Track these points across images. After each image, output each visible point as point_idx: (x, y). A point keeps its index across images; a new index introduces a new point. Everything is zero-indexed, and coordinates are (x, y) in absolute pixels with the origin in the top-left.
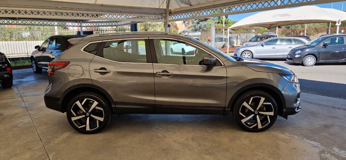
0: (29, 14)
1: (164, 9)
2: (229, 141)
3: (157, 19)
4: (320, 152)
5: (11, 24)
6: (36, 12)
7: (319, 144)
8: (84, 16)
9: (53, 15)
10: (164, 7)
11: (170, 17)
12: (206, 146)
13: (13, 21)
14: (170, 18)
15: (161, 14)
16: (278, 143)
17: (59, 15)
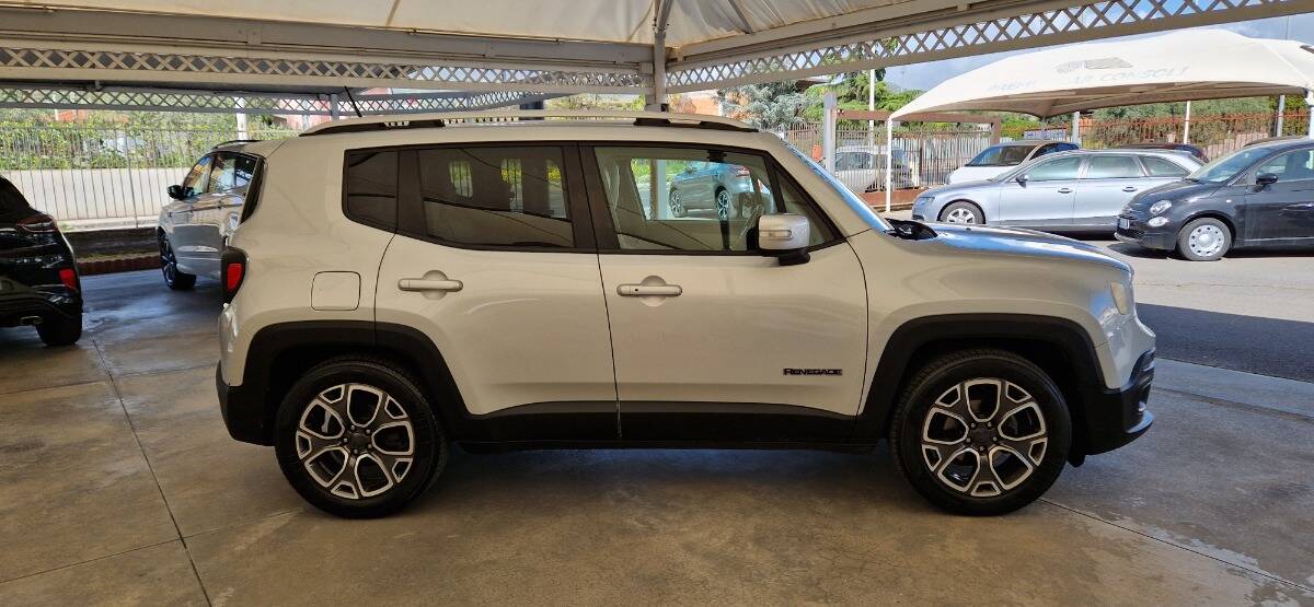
0: (142, 68)
1: (645, 46)
2: (898, 550)
3: (619, 85)
4: (1255, 592)
5: (76, 106)
6: (169, 60)
7: (1254, 561)
8: (347, 73)
9: (232, 71)
10: (648, 37)
11: (669, 75)
12: (809, 566)
13: (82, 93)
14: (669, 79)
15: (636, 65)
16: (1093, 556)
17: (254, 72)
